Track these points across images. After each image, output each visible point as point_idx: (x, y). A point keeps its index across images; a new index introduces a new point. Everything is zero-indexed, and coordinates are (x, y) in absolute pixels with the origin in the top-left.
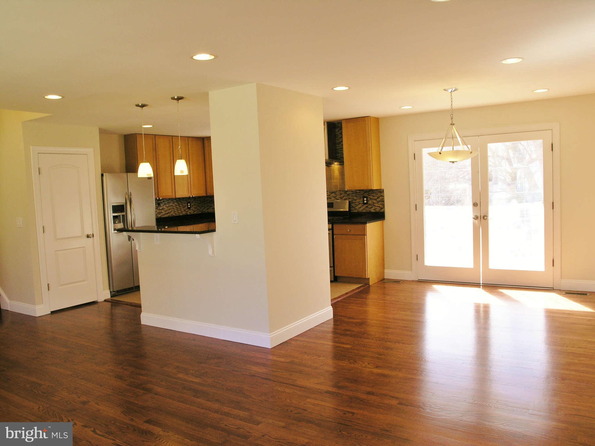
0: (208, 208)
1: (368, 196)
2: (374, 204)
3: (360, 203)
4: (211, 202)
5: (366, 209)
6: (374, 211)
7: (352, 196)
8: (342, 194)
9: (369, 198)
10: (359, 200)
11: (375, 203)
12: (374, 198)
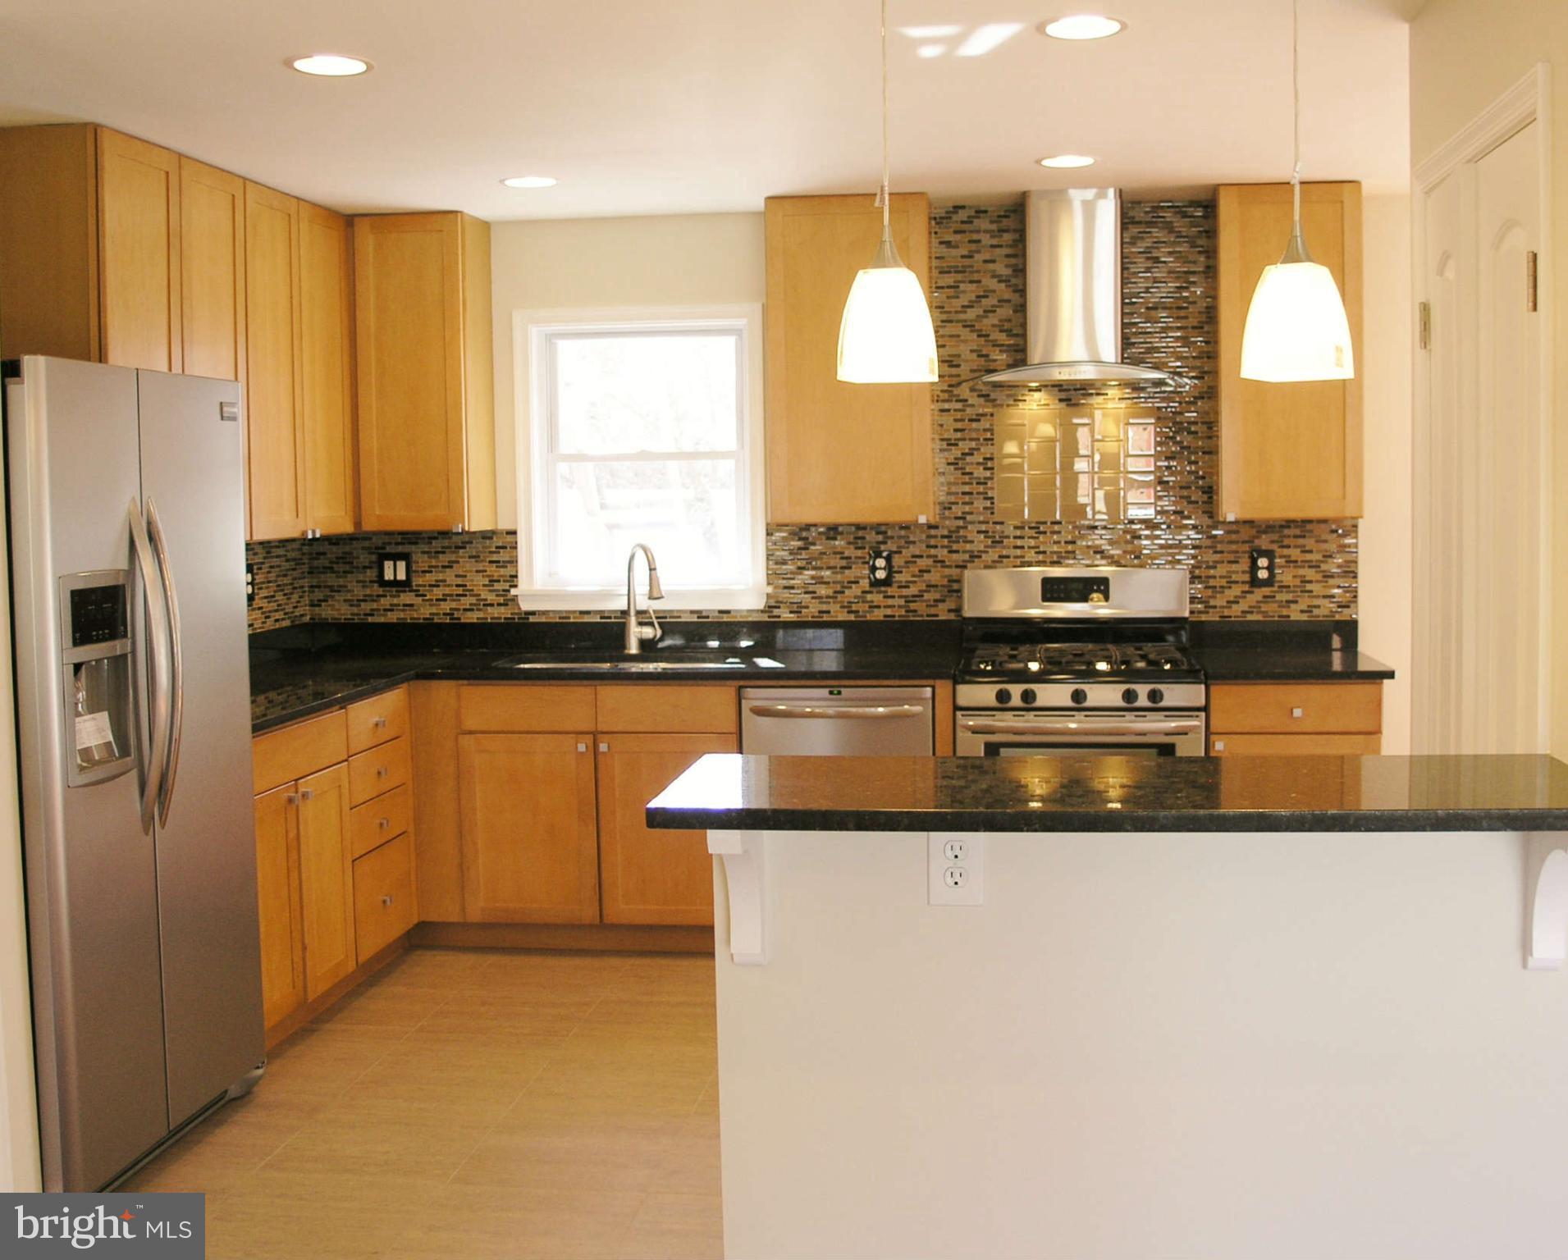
0: (318, 595)
2: (1309, 587)
4: (341, 567)
6: (1304, 617)
9: (1281, 557)
10: (1234, 567)
11: (1310, 582)
12: (1308, 557)
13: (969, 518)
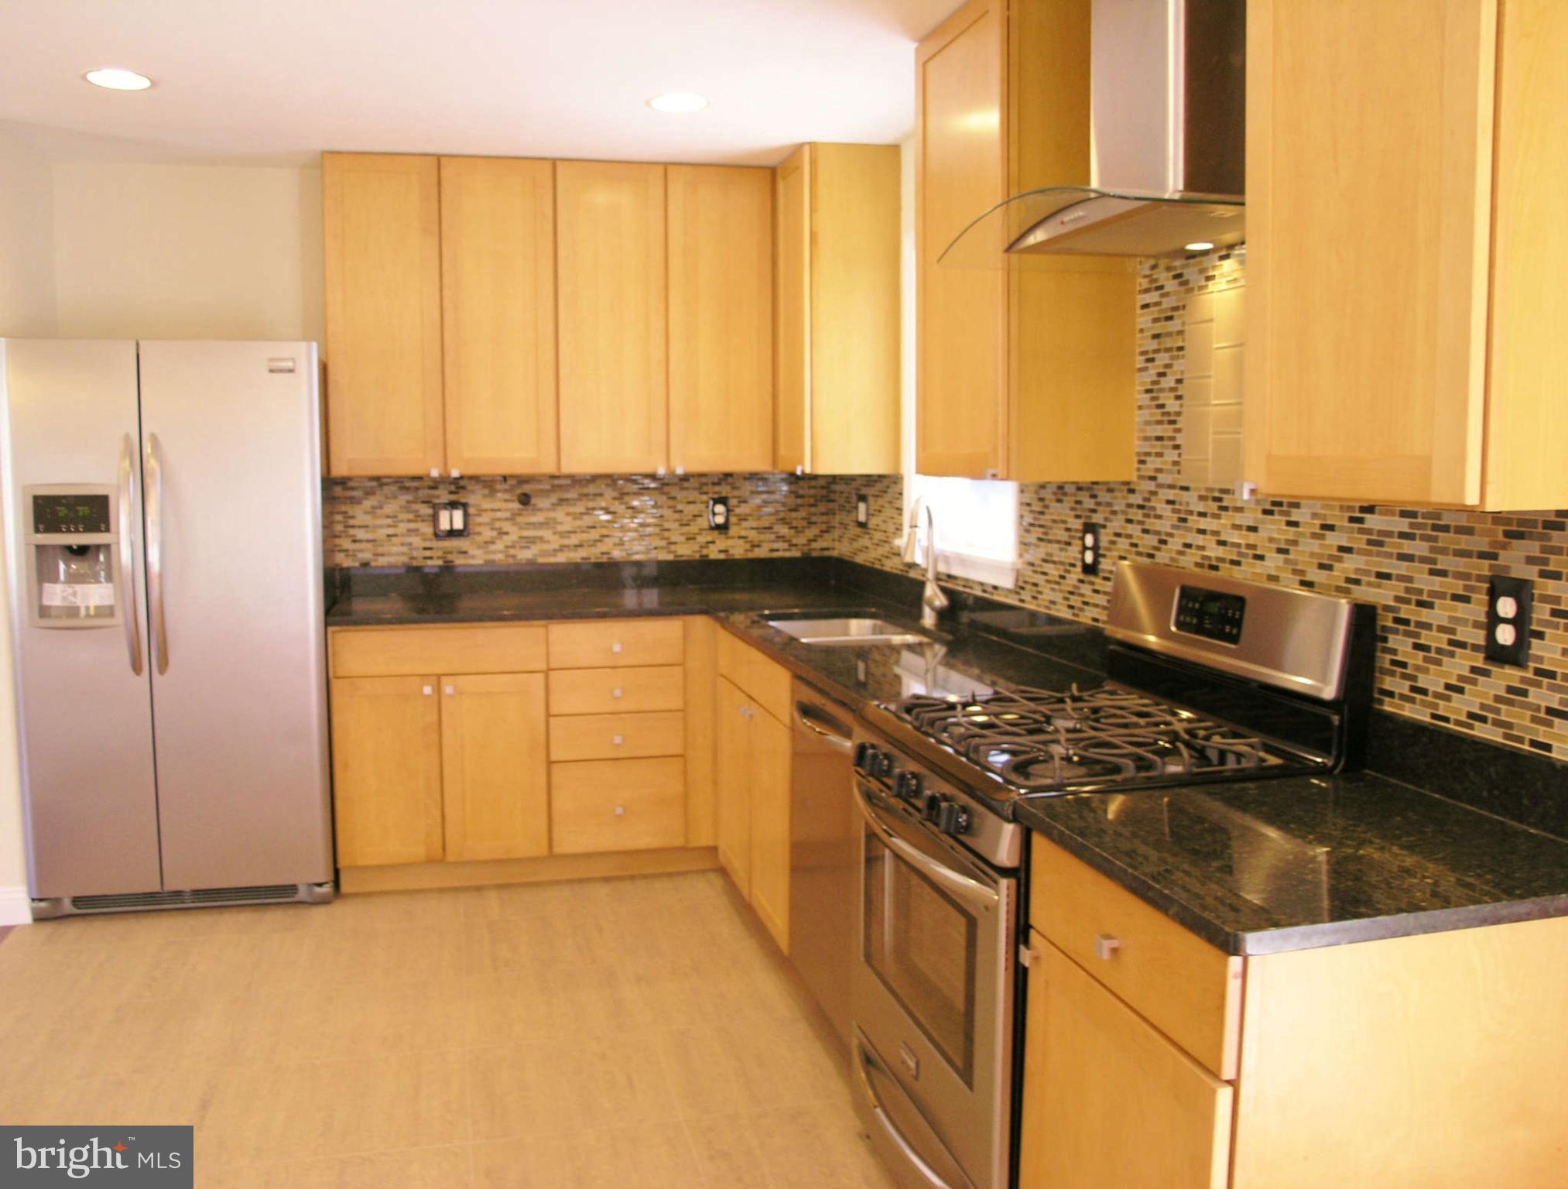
1: (1532, 572)
3: (1462, 645)
5: (1506, 713)
7: (1401, 556)
8: (1332, 527)
9: (1540, 599)
10: (1461, 610)
13: (1162, 478)
